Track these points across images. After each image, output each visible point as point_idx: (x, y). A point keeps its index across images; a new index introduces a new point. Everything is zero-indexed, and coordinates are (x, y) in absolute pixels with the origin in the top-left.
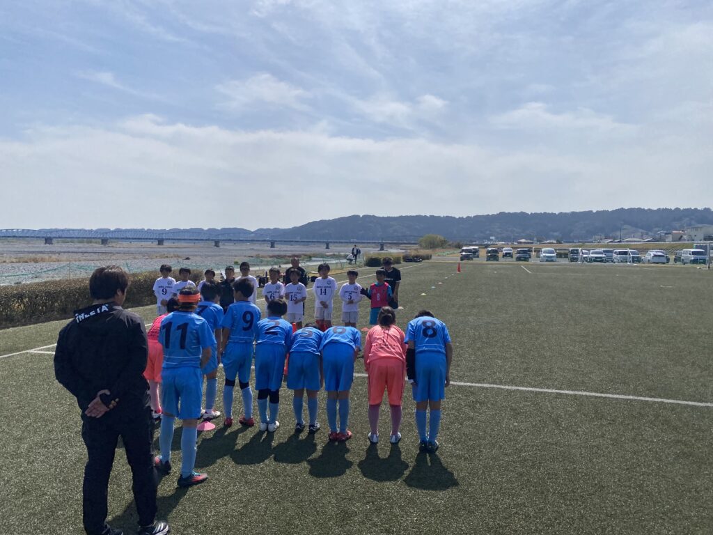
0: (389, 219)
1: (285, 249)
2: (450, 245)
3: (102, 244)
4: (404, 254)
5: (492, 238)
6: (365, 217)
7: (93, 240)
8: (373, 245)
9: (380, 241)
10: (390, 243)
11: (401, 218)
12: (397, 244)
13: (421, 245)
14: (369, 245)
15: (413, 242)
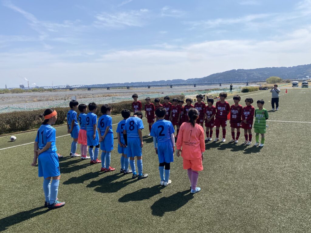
0: (251, 70)
1: (201, 87)
2: (283, 81)
3: (128, 89)
4: (259, 87)
5: (307, 76)
6: (238, 70)
7: (123, 87)
8: (243, 83)
9: (246, 81)
10: (251, 82)
11: (257, 69)
12: (255, 82)
13: (268, 82)
14: (241, 83)
15: (263, 81)
